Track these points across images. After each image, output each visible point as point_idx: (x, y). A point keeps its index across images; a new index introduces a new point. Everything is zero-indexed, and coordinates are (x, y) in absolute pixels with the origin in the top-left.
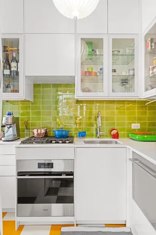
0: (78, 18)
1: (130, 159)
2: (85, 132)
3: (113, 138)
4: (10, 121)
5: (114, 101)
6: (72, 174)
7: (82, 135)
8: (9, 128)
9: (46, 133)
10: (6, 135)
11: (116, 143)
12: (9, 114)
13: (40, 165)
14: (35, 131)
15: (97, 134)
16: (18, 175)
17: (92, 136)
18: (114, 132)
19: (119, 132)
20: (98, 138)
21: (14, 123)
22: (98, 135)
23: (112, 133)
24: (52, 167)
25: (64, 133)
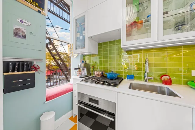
2: (133, 76)
3: (163, 84)
4: (82, 66)
6: (113, 115)
7: (131, 77)
8: (83, 70)
9: (102, 73)
10: (82, 74)
12: (83, 62)
13: (90, 100)
14: (96, 72)
15: (145, 77)
17: (140, 78)
18: (165, 78)
19: (171, 79)
20: (146, 81)
21: (85, 67)
23: (163, 78)
24: (98, 104)
25: (113, 75)
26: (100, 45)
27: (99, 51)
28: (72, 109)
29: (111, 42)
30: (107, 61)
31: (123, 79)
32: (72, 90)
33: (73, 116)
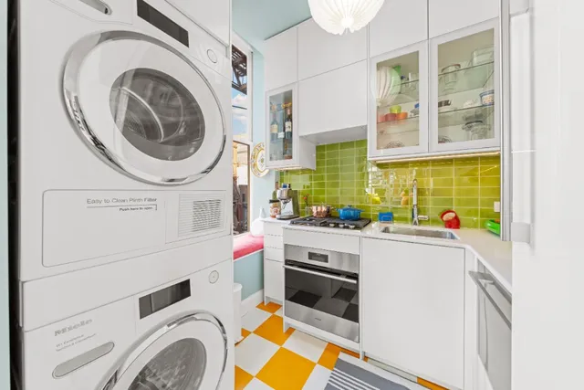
0: (352, 31)
1: (471, 273)
2: (391, 214)
4: (285, 195)
5: (451, 160)
6: (355, 277)
7: (387, 217)
8: (285, 203)
9: (328, 211)
10: (282, 212)
11: (452, 237)
12: (285, 187)
13: (312, 256)
14: (314, 208)
15: (413, 217)
16: (286, 264)
17: (404, 220)
18: (450, 216)
19: (460, 217)
20: (415, 224)
21: (289, 197)
22: (416, 219)
23: (445, 217)
24: (327, 261)
25: (352, 213)
26: (319, 148)
27: (318, 164)
28: (262, 287)
29: (344, 145)
30: (336, 185)
31: (370, 221)
32: (262, 248)
33: (263, 302)
